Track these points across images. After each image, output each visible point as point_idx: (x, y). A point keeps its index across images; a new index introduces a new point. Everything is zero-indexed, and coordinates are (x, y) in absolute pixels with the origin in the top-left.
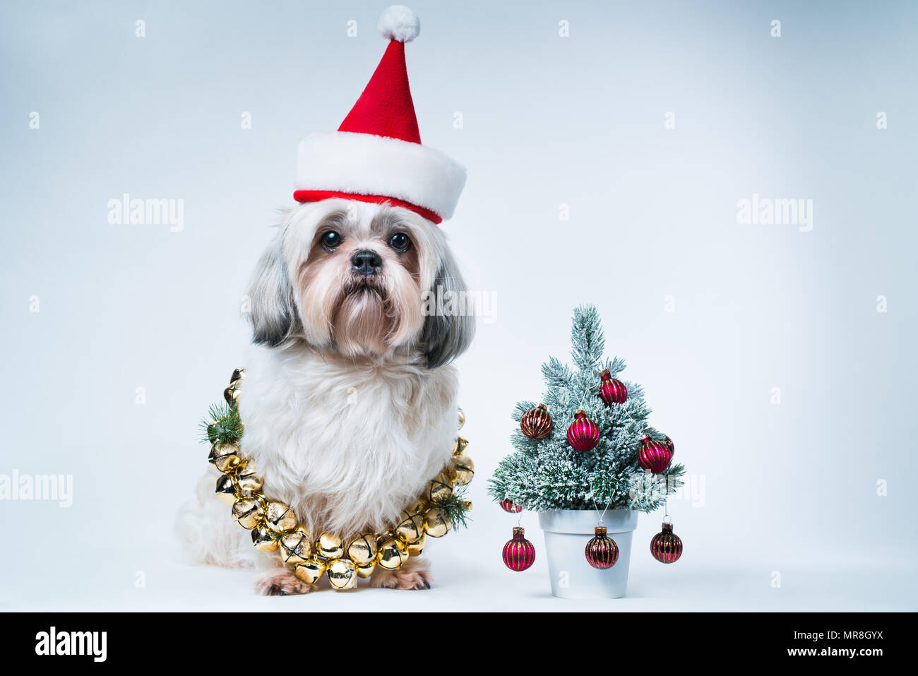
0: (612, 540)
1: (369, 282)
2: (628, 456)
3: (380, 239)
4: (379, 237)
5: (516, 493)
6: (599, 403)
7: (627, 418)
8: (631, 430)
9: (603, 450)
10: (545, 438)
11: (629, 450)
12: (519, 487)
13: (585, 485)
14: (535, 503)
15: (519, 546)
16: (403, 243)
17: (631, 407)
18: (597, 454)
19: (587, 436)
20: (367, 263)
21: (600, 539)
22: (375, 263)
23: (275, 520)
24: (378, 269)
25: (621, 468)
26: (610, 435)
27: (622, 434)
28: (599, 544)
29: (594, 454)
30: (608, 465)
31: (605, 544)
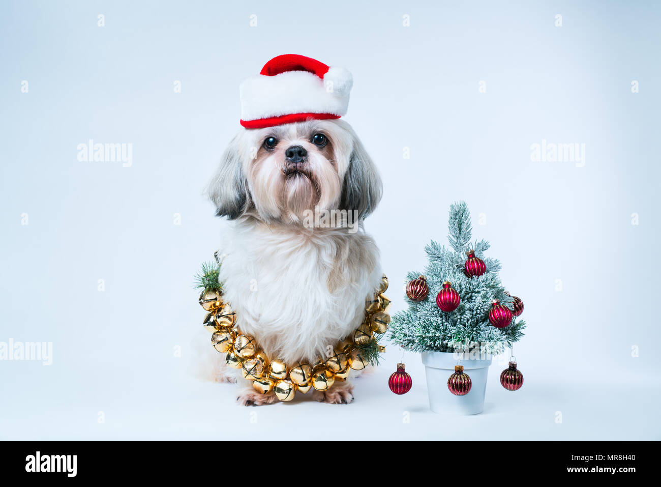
0: (467, 376)
1: (298, 168)
2: (482, 315)
3: (305, 138)
4: (304, 137)
5: (400, 340)
6: (462, 276)
7: (483, 287)
8: (484, 296)
9: (462, 311)
10: (423, 301)
11: (482, 311)
12: (402, 335)
13: (449, 335)
14: (413, 347)
15: (400, 377)
16: (322, 141)
17: (485, 279)
18: (458, 314)
19: (449, 302)
20: (296, 154)
21: (458, 375)
22: (302, 154)
23: (239, 349)
24: (304, 158)
25: (476, 323)
26: (470, 299)
27: (478, 299)
28: (457, 378)
29: (456, 314)
30: (465, 321)
31: (461, 378)
